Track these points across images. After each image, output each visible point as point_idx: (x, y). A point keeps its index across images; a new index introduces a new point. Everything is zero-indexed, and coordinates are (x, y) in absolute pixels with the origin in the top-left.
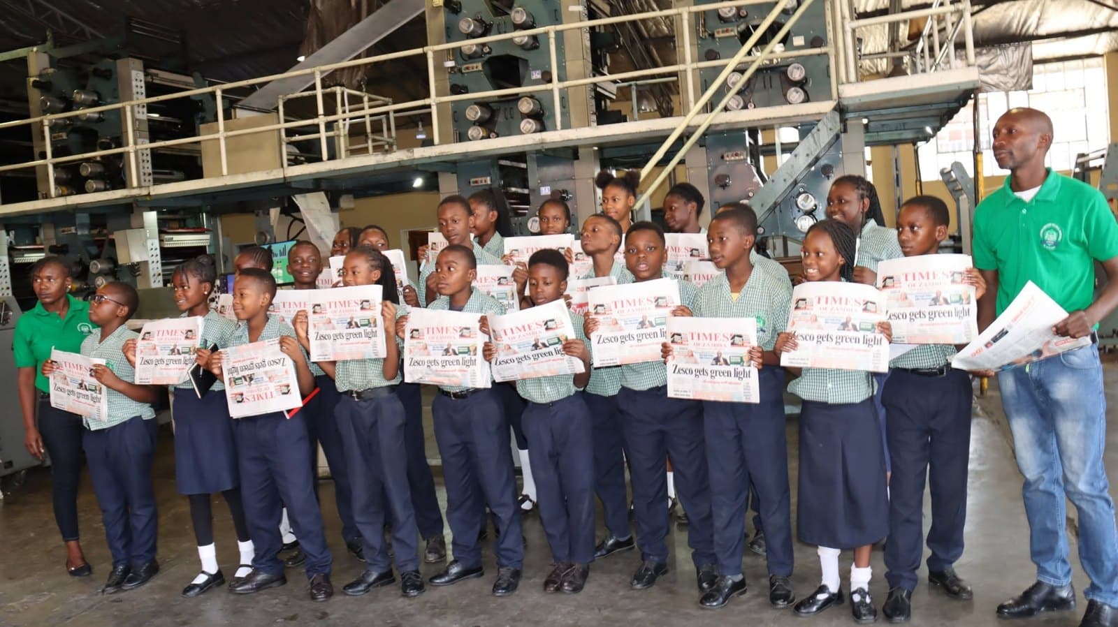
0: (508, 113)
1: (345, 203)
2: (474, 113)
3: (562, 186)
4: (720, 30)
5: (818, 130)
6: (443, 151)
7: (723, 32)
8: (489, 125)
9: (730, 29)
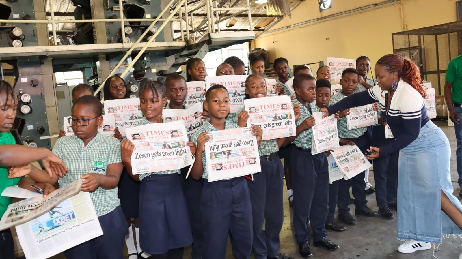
3: (34, 77)
5: (201, 52)
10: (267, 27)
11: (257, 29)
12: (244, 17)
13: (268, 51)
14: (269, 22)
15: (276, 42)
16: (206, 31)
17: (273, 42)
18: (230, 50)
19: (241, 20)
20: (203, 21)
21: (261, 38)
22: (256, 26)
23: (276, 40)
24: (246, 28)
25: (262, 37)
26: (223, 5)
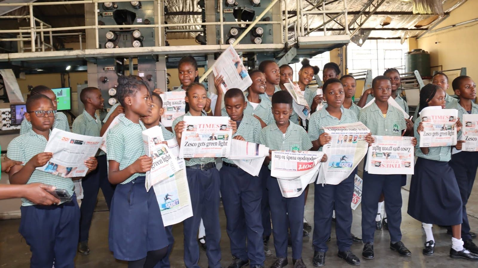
0: (125, 37)
1: (22, 76)
2: (110, 35)
4: (226, 10)
5: (288, 55)
6: (101, 52)
7: (227, 11)
8: (115, 42)
9: (231, 9)
10: (431, 27)
11: (418, 27)
12: (400, 15)
13: (431, 53)
14: (433, 20)
15: (439, 42)
16: (356, 30)
17: (436, 43)
18: (387, 51)
19: (397, 18)
20: (353, 19)
21: (423, 38)
22: (417, 25)
23: (439, 41)
24: (406, 27)
25: (426, 37)
26: (372, 3)
